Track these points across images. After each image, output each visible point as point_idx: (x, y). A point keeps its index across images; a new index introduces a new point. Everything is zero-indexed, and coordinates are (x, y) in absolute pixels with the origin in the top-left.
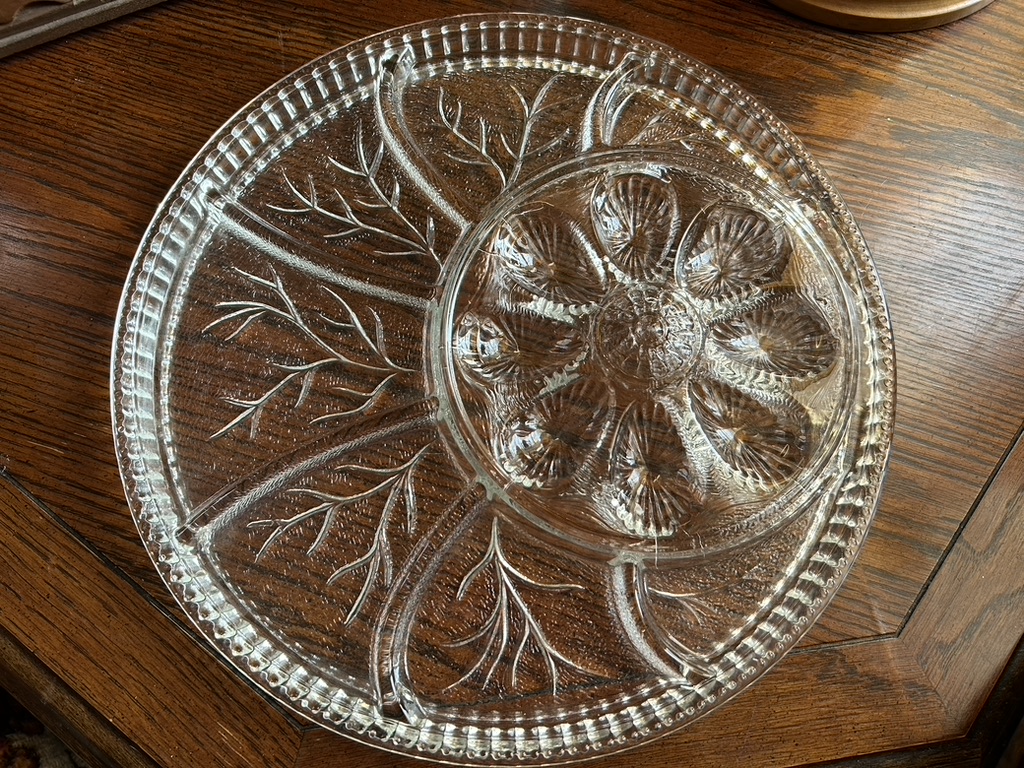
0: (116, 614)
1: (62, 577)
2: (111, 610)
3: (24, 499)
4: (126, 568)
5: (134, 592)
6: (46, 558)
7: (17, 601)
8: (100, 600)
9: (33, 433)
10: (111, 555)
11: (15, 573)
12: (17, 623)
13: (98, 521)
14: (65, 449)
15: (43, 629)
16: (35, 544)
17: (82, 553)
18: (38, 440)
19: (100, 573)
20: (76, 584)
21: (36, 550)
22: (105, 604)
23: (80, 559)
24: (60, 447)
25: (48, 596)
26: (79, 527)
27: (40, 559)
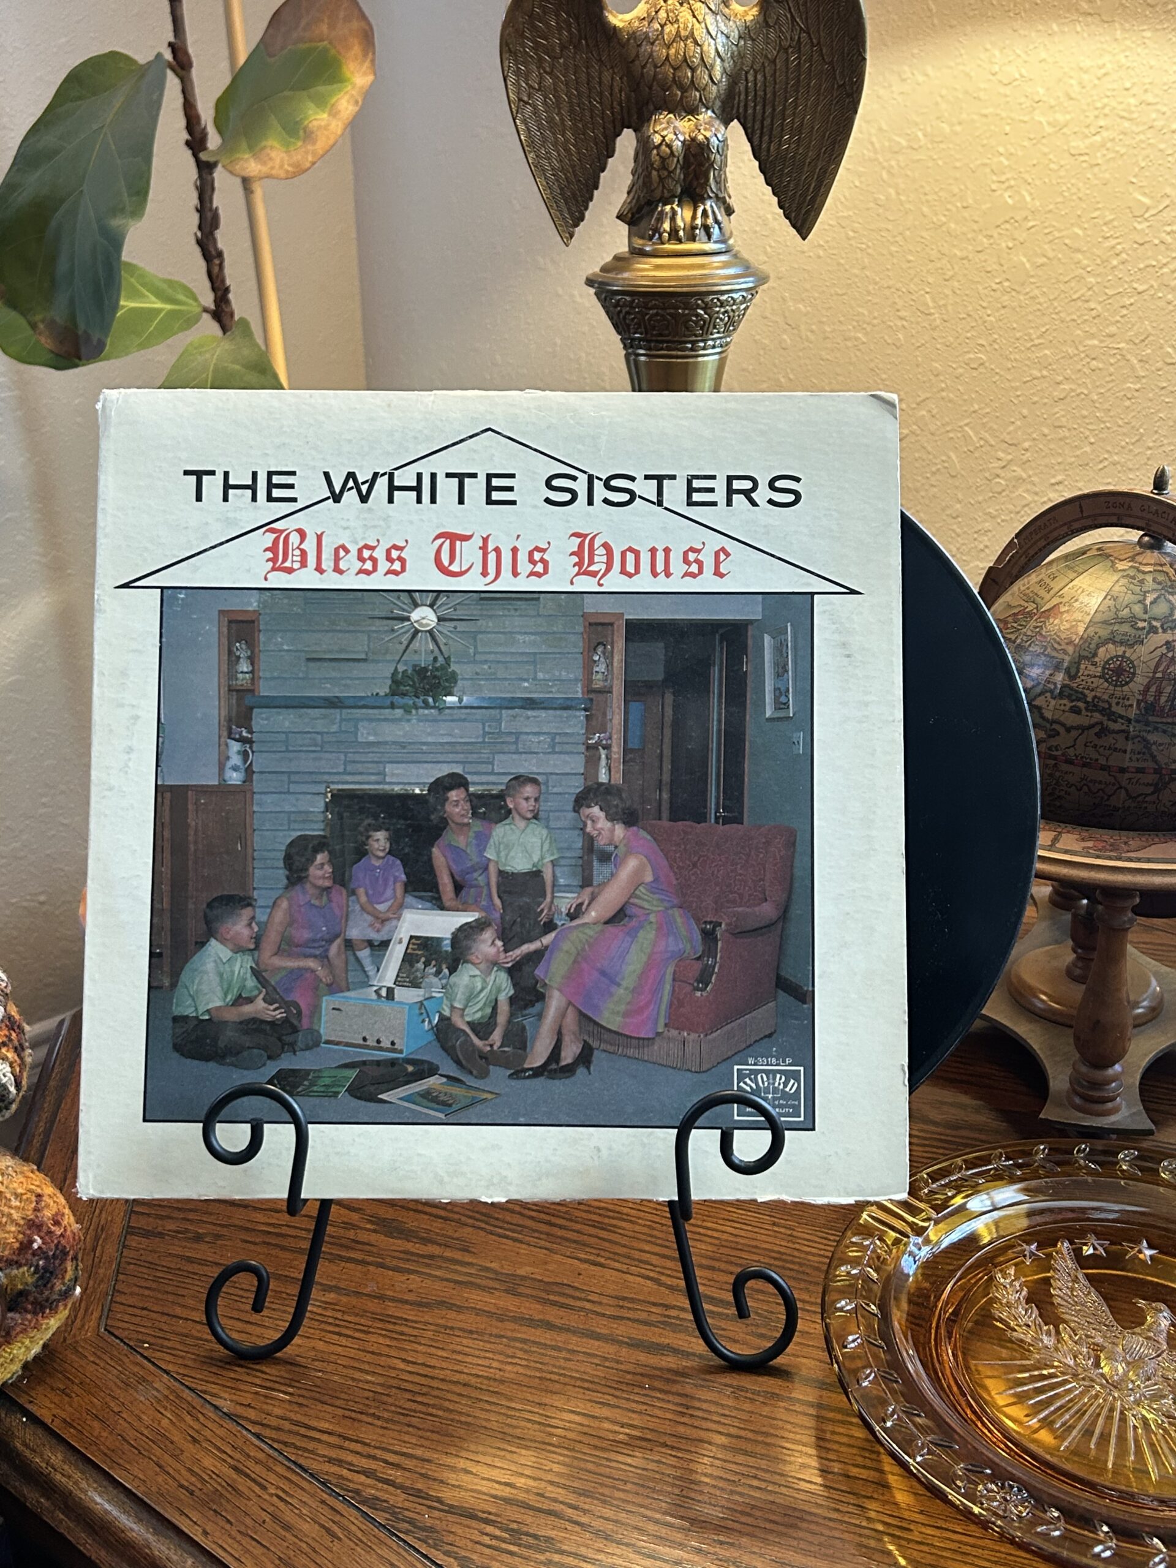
0: (340, 1539)
1: (281, 1505)
2: (334, 1535)
3: (243, 1436)
4: (352, 1498)
5: (361, 1519)
6: (264, 1488)
7: (228, 1526)
8: (323, 1526)
9: (258, 1381)
10: (336, 1486)
11: (228, 1501)
12: (226, 1546)
13: (324, 1456)
14: (291, 1394)
15: (255, 1552)
16: (253, 1475)
17: (304, 1484)
18: (261, 1387)
19: (323, 1502)
20: (297, 1511)
21: (253, 1480)
22: (328, 1530)
23: (302, 1489)
24: (285, 1393)
25: (264, 1522)
26: (301, 1461)
27: (257, 1489)
